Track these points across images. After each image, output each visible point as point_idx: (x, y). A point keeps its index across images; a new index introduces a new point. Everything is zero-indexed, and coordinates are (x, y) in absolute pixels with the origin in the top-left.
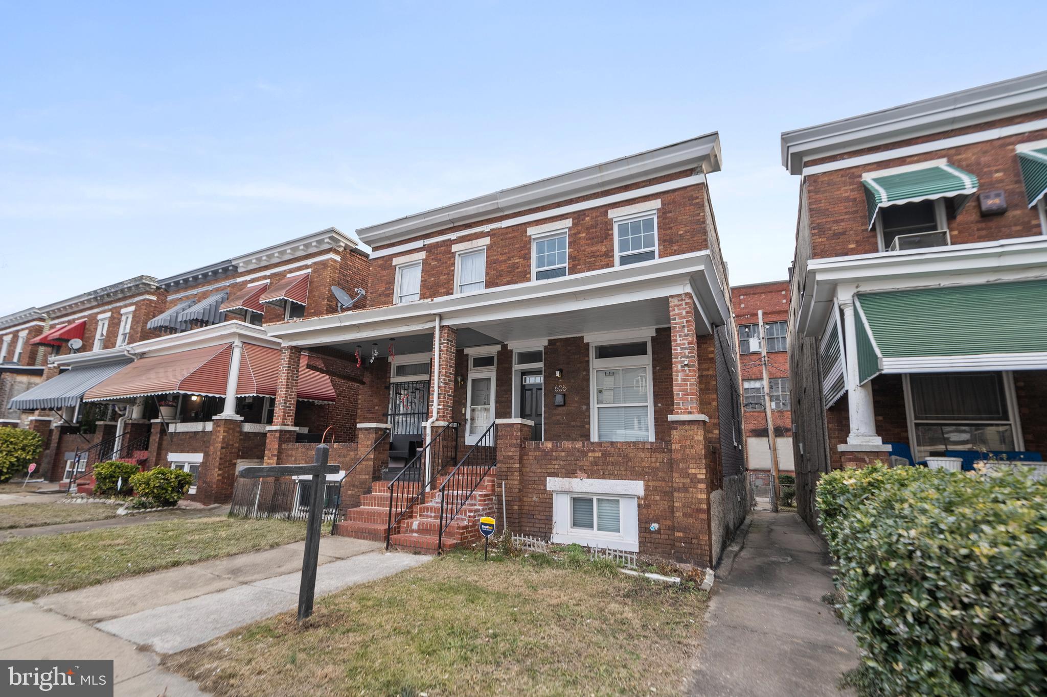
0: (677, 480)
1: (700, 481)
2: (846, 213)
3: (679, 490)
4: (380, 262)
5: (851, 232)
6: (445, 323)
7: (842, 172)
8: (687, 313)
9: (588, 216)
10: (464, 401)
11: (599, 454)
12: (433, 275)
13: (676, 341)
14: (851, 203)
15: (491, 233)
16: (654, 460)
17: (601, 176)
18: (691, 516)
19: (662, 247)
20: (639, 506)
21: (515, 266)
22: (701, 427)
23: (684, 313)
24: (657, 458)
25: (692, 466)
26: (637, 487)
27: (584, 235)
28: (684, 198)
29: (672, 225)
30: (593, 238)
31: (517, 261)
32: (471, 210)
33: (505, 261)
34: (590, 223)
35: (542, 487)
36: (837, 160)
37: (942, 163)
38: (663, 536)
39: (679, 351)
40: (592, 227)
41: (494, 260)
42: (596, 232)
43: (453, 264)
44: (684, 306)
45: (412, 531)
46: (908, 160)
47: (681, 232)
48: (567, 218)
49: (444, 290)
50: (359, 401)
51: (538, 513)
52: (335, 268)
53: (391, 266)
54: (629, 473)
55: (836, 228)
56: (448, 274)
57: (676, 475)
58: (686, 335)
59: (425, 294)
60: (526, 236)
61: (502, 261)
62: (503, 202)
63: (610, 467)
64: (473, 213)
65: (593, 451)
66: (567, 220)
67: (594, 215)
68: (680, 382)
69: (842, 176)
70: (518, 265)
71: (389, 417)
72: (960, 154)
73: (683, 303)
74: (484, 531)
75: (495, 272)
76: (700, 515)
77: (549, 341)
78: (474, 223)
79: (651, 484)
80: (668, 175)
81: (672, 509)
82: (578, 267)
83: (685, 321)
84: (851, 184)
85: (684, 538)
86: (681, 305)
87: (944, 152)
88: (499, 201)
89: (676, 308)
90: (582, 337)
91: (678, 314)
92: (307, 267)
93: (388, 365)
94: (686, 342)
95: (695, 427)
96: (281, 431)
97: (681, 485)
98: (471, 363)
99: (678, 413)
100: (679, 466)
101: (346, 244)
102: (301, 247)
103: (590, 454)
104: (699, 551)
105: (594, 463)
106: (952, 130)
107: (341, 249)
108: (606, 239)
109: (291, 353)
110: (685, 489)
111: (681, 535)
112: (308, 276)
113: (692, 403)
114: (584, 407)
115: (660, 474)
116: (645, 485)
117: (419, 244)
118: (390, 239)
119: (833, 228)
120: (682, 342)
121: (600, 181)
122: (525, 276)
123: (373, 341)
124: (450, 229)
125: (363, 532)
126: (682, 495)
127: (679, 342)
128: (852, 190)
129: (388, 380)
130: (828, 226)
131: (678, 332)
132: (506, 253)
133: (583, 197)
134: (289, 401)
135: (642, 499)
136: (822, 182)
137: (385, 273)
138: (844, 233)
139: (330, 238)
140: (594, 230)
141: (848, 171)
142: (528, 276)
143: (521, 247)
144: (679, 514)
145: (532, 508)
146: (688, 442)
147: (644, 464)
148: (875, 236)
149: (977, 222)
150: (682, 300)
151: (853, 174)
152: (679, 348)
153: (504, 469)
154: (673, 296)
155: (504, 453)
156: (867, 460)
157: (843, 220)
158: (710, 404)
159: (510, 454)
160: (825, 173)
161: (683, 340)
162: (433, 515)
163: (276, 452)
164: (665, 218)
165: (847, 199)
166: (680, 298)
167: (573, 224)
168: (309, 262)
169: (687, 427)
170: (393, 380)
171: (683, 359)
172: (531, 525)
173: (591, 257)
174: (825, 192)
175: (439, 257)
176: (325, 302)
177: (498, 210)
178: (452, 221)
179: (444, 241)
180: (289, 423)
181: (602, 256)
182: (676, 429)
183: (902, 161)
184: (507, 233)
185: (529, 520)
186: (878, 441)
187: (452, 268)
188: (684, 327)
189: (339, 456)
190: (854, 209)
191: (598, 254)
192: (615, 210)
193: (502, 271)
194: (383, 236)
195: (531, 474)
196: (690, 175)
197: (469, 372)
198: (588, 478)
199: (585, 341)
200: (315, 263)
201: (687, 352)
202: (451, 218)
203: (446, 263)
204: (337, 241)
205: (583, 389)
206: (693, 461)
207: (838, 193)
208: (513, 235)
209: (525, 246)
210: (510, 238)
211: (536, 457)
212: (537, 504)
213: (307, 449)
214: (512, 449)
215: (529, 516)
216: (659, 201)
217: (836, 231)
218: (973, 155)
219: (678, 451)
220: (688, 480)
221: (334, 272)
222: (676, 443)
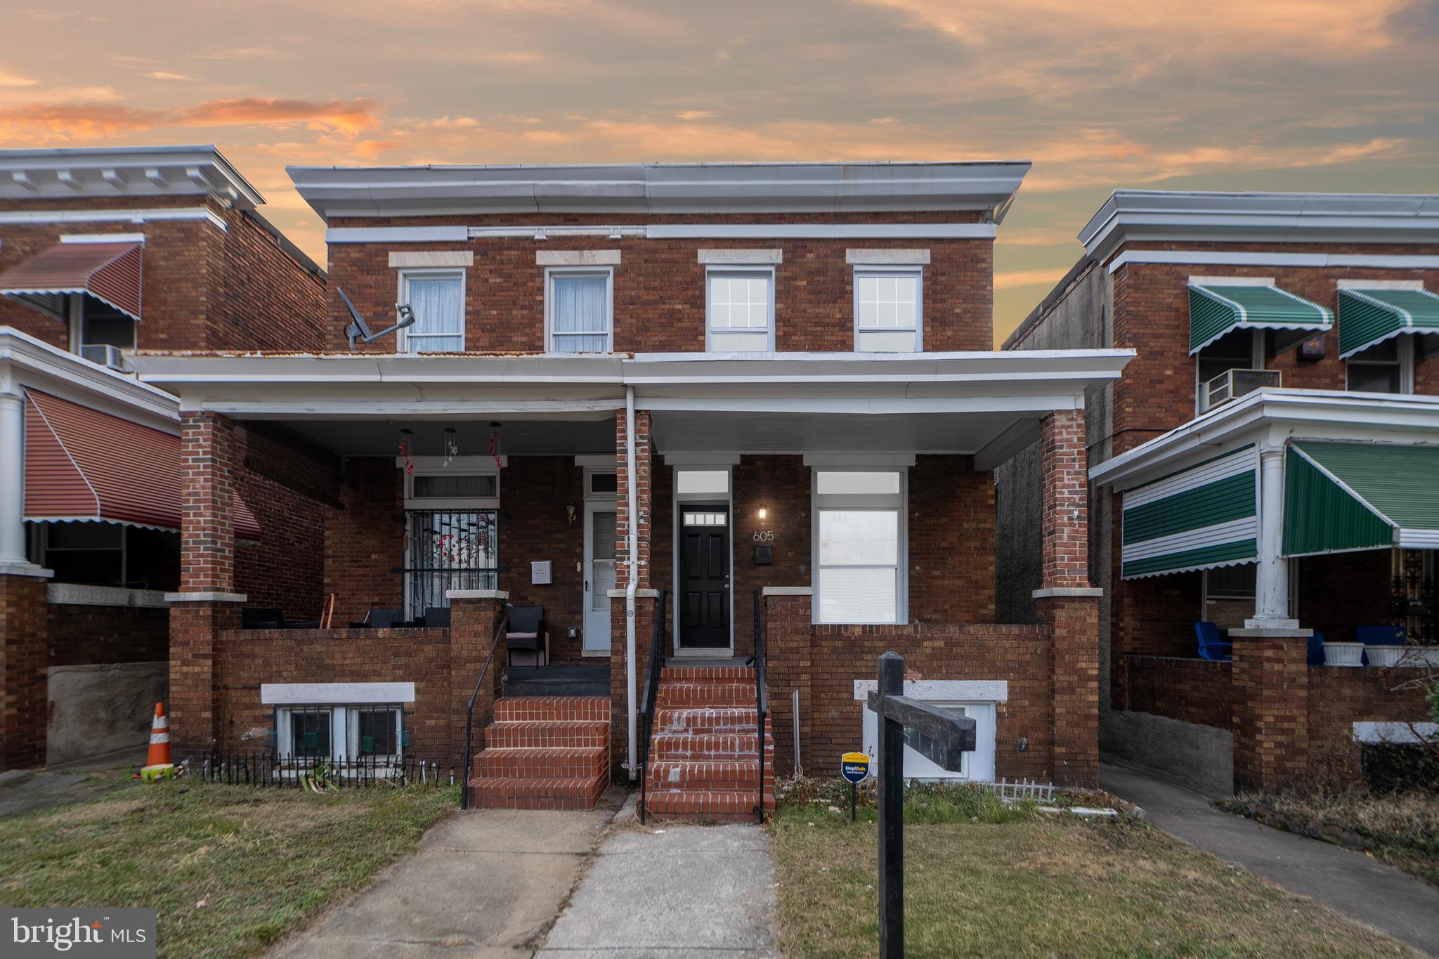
0: (1061, 678)
1: (1092, 678)
2: (1167, 326)
3: (1063, 691)
4: (354, 254)
5: (1170, 354)
6: (644, 406)
7: (1167, 268)
8: (1079, 439)
9: (811, 252)
10: (578, 550)
11: (940, 644)
12: (494, 305)
13: (1062, 479)
14: (1173, 314)
15: (623, 244)
16: (1022, 650)
17: (845, 185)
18: (1077, 725)
19: (928, 329)
20: (999, 716)
21: (673, 317)
22: (1096, 606)
23: (1075, 440)
24: (1027, 648)
25: (1081, 658)
26: (998, 690)
27: (804, 283)
28: (965, 256)
29: (945, 296)
30: (819, 293)
31: (679, 307)
32: (588, 186)
33: (654, 303)
34: (815, 265)
35: (845, 695)
36: (1164, 249)
37: (1269, 283)
38: (1032, 754)
39: (1066, 495)
40: (819, 272)
41: (631, 297)
42: (824, 283)
43: (541, 290)
44: (1075, 430)
45: (669, 785)
46: (1238, 270)
47: (958, 311)
48: (773, 247)
49: (524, 339)
50: (327, 543)
51: (839, 735)
52: (215, 245)
53: (386, 267)
54: (985, 670)
55: (1154, 344)
56: (530, 308)
57: (1059, 671)
58: (1077, 473)
59: (478, 339)
60: (696, 264)
61: (648, 303)
62: (654, 186)
63: (957, 663)
64: (589, 194)
65: (931, 639)
66: (774, 252)
67: (822, 251)
68: (1065, 541)
69: (1167, 274)
70: (678, 316)
71: (407, 575)
72: (1287, 277)
73: (1074, 423)
74: (849, 776)
75: (633, 321)
76: (1090, 723)
77: (743, 457)
78: (585, 215)
79: (1017, 684)
80: (943, 213)
81: (1050, 719)
82: (794, 338)
83: (1075, 451)
84: (1176, 287)
85: (1067, 753)
86: (1071, 427)
87: (1273, 270)
88: (648, 183)
89: (1064, 431)
90: (801, 457)
91: (1067, 440)
92: (128, 227)
93: (396, 476)
94: (1077, 483)
95: (1088, 606)
96: (214, 604)
97: (1065, 684)
98: (588, 483)
99: (1062, 585)
100: (1064, 659)
101: (240, 194)
102: (109, 175)
103: (926, 644)
104: (1087, 769)
105: (933, 656)
106: (1284, 243)
107: (226, 204)
108: (841, 297)
109: (215, 428)
110: (1071, 690)
111: (1064, 750)
112: (137, 248)
113: (1080, 572)
114: (803, 568)
115: (1032, 670)
116: (1009, 687)
117: (459, 233)
118: (377, 208)
119: (1151, 344)
120: (1072, 482)
121: (841, 193)
122: (695, 338)
123: (446, 422)
124: (528, 215)
125: (539, 797)
126: (1066, 697)
127: (1066, 482)
128: (1176, 296)
129: (398, 503)
130: (1145, 340)
131: (1065, 467)
132: (655, 289)
133: (803, 215)
134: (222, 538)
135: (1004, 705)
136: (1144, 276)
137: (370, 279)
138: (1162, 353)
139: (203, 169)
140: (821, 279)
141: (1173, 268)
142: (701, 338)
143: (686, 283)
144: (1060, 723)
145: (829, 728)
146: (1077, 627)
147: (1009, 657)
148: (1194, 364)
149: (1294, 366)
150: (1072, 419)
151: (1178, 272)
152: (1066, 491)
153: (781, 670)
154: (1060, 412)
155: (781, 644)
156: (1285, 647)
157: (1161, 336)
158: (986, 568)
159: (795, 645)
160: (1148, 264)
161: (1072, 479)
162: (689, 753)
163: (208, 650)
164: (935, 283)
165: (1169, 307)
166: (1070, 417)
167: (784, 259)
168: (137, 216)
169: (1077, 605)
170: (408, 504)
171: (1071, 508)
172: (827, 753)
173: (816, 324)
174: (1146, 291)
175: (507, 269)
176: (201, 320)
177: (643, 201)
178: (537, 201)
179: (515, 239)
180: (225, 585)
181: (834, 326)
182: (1063, 607)
183: (1230, 270)
184: (656, 251)
185: (824, 747)
186: (1294, 624)
187: (539, 298)
188: (1074, 460)
189: (395, 655)
190: (1176, 323)
191: (827, 320)
192: (858, 250)
193: (648, 320)
194: (364, 196)
195: (826, 676)
196: (976, 221)
197: (585, 499)
198: (924, 678)
199: (806, 463)
200: (155, 223)
201: (1077, 497)
202: (538, 193)
203: (525, 284)
204: (220, 181)
205: (801, 540)
206: (1082, 652)
207: (1161, 296)
208: (669, 256)
209: (693, 282)
210: (664, 261)
211: (835, 650)
212: (837, 721)
213: (299, 642)
214: (797, 637)
215: (823, 741)
216: (927, 252)
217: (1154, 349)
218: (1300, 281)
219: (1063, 638)
220: (1076, 678)
221: (215, 256)
222: (1062, 627)
